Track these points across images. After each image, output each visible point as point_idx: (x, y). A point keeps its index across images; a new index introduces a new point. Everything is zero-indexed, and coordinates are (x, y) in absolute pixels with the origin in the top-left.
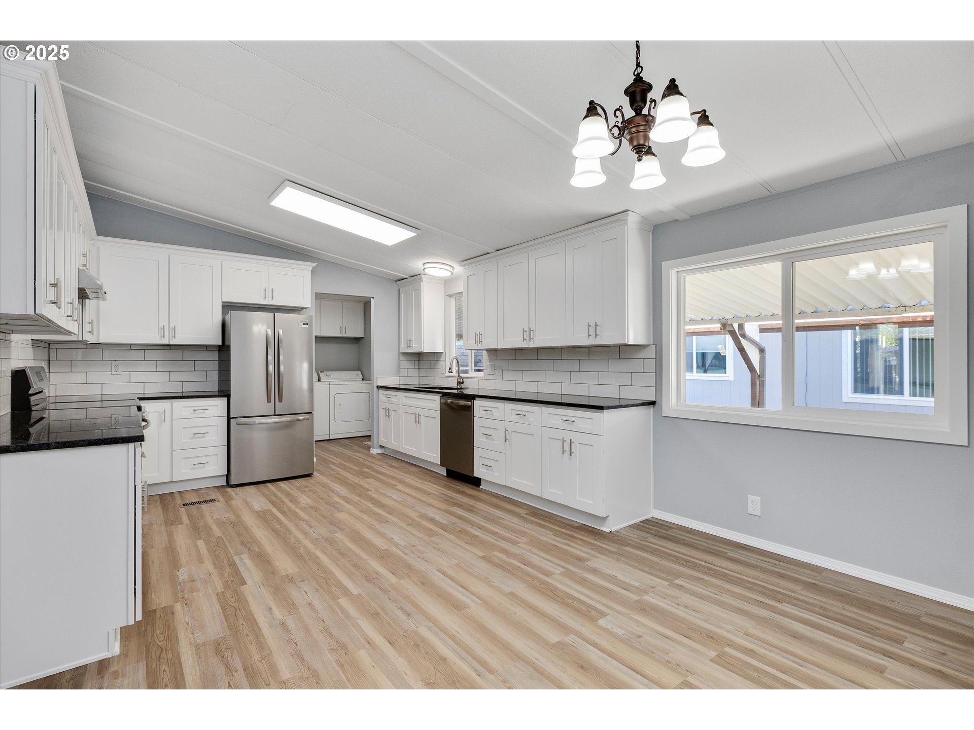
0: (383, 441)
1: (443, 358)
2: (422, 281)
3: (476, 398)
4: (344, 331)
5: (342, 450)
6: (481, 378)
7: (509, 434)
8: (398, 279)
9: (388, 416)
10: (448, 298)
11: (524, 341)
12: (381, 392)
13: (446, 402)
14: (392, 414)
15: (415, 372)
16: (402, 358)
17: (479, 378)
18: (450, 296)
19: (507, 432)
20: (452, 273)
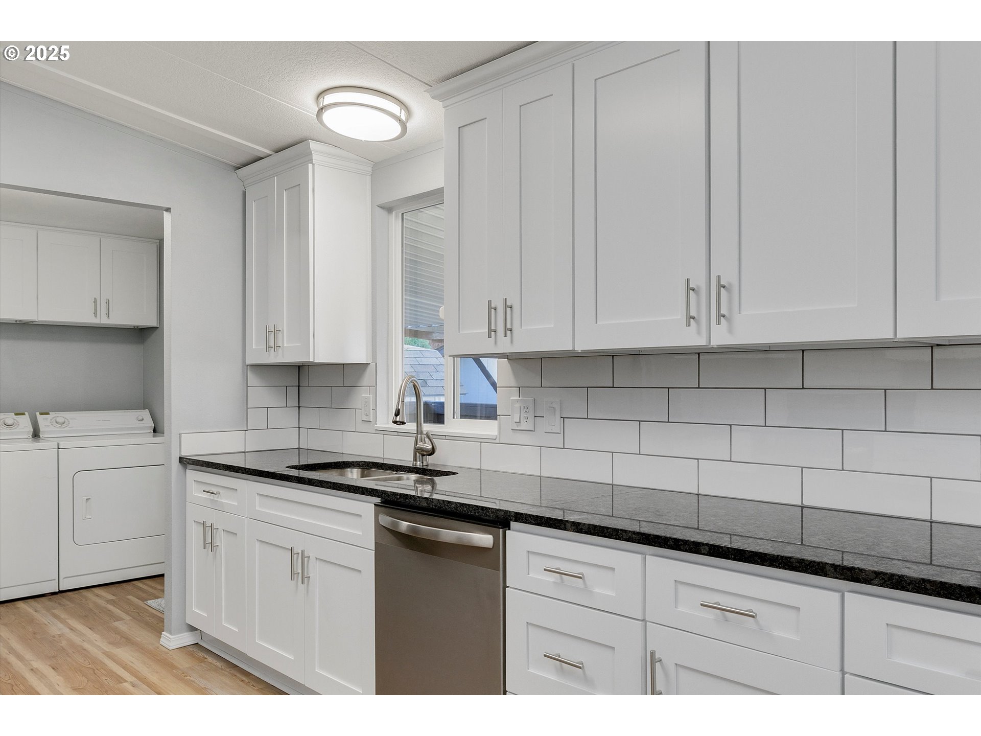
0: (197, 614)
1: (367, 379)
2: (311, 161)
3: (513, 524)
4: (104, 311)
5: (81, 634)
6: (490, 440)
7: (666, 674)
8: (243, 159)
9: (210, 544)
10: (383, 213)
11: (689, 325)
12: (193, 475)
13: (397, 525)
14: (222, 540)
15: (285, 418)
16: (253, 379)
17: (481, 440)
18: (389, 209)
19: (658, 665)
20: (404, 125)
